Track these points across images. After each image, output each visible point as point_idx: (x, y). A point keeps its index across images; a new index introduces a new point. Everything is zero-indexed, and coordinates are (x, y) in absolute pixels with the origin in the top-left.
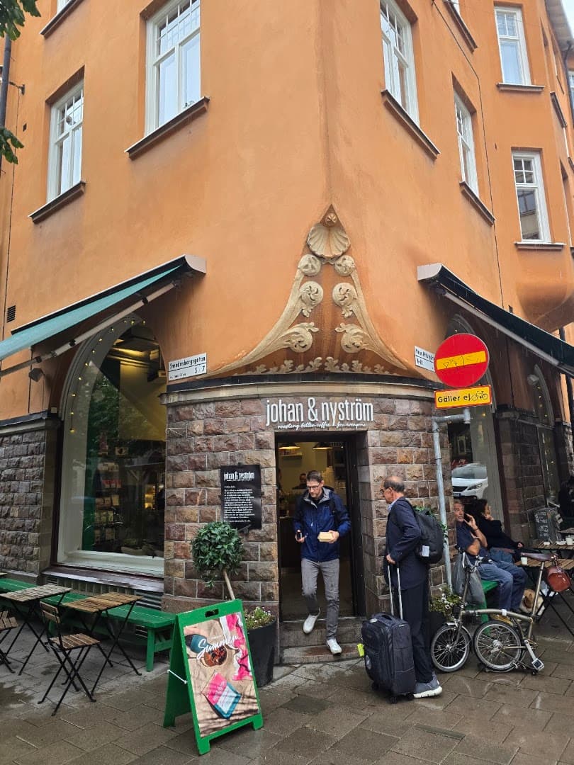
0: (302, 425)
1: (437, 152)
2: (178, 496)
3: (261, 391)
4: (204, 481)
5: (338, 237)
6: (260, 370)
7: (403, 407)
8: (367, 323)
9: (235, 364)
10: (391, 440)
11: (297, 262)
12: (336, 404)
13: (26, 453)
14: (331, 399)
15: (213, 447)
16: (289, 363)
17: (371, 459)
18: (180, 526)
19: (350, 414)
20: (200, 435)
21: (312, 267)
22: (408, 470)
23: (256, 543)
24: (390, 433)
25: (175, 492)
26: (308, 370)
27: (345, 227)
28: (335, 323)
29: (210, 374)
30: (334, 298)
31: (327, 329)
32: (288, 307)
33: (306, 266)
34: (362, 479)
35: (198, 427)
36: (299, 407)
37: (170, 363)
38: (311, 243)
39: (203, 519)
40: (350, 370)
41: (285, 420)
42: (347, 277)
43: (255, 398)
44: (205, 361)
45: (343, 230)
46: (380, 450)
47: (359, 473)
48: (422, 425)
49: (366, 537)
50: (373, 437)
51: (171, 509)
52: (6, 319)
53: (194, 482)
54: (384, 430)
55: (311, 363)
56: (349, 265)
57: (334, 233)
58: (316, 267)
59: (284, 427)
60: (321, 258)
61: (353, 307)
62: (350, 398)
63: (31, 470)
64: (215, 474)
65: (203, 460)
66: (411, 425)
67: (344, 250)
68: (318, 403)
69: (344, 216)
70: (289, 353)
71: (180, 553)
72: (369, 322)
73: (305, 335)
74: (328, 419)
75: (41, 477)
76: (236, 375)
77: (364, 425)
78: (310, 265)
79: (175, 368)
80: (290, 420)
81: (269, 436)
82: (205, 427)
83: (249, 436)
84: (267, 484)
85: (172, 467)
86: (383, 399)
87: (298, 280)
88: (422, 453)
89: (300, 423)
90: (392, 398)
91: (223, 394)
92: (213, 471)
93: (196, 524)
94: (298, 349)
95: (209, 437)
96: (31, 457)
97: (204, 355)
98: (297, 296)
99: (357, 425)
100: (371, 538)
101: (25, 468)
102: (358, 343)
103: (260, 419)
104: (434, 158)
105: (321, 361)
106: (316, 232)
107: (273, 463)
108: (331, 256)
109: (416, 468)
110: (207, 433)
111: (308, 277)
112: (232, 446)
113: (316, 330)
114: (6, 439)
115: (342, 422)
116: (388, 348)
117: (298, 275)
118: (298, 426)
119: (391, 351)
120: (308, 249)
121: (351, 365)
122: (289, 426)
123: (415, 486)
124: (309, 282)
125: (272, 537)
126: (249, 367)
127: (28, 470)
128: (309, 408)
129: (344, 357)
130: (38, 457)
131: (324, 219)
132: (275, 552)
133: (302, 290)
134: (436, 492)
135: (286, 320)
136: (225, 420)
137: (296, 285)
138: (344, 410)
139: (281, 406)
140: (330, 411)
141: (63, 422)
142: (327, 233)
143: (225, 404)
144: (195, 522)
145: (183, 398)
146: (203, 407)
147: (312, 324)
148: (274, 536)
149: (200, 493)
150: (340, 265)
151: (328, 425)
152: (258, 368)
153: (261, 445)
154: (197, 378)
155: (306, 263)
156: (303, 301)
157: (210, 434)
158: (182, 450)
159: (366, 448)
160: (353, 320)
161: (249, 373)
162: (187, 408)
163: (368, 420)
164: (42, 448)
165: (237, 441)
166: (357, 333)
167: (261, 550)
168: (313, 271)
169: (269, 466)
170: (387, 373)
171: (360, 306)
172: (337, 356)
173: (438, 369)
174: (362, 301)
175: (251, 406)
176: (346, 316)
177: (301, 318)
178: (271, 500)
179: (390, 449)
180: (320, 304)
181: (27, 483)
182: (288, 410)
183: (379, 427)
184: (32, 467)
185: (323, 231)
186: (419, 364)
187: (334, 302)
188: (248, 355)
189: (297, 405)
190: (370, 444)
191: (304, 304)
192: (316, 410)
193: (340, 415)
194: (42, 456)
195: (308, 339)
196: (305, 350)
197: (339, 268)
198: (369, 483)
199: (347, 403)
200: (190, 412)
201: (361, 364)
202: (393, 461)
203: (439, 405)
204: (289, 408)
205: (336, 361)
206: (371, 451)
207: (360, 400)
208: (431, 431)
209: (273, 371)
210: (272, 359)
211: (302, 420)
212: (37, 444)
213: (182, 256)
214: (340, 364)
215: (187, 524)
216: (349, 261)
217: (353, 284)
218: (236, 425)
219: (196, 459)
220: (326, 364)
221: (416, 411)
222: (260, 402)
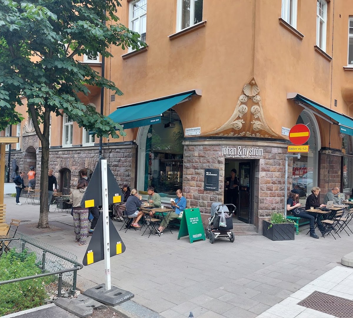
0: (236, 156)
1: (303, 36)
2: (188, 178)
3: (221, 143)
4: (198, 173)
5: (255, 88)
6: (221, 135)
7: (275, 151)
8: (264, 121)
9: (211, 133)
10: (269, 163)
11: (239, 98)
12: (249, 149)
13: (123, 157)
14: (247, 147)
15: (201, 161)
16: (232, 133)
17: (260, 169)
18: (189, 188)
19: (254, 153)
20: (197, 157)
21: (244, 100)
22: (274, 174)
23: (216, 196)
24: (269, 160)
25: (187, 176)
26: (239, 136)
27: (258, 85)
28: (251, 120)
29: (202, 135)
30: (252, 111)
31: (248, 122)
32: (234, 114)
33: (242, 99)
34: (256, 176)
35: (196, 154)
36: (235, 149)
37: (186, 129)
38: (245, 91)
39: (197, 186)
40: (255, 136)
41: (229, 154)
42: (257, 104)
43: (219, 145)
44: (200, 130)
45: (257, 86)
46: (264, 166)
47: (255, 174)
48: (282, 158)
49: (256, 197)
50: (262, 162)
51: (185, 182)
52: (110, 100)
53: (194, 173)
54: (266, 159)
55: (240, 134)
56: (258, 99)
57: (253, 87)
58: (245, 100)
59: (229, 156)
60: (248, 96)
61: (259, 115)
62: (254, 147)
63: (126, 163)
64: (202, 171)
65: (198, 166)
66: (277, 158)
67: (257, 94)
68: (242, 148)
69: (258, 81)
70: (233, 130)
71: (188, 197)
72: (264, 120)
73: (239, 124)
74: (245, 154)
75: (130, 166)
76: (211, 136)
77: (259, 157)
78: (243, 99)
79: (188, 131)
80: (231, 154)
81: (223, 159)
82: (199, 154)
83: (215, 159)
84: (221, 176)
85: (186, 167)
86: (267, 148)
87: (238, 104)
88: (281, 168)
89: (235, 155)
90: (271, 147)
91: (206, 143)
92: (201, 170)
93: (195, 188)
94: (236, 129)
95: (200, 158)
96: (125, 158)
97: (200, 128)
98: (238, 110)
99: (256, 157)
100: (258, 197)
101: (123, 162)
102: (259, 128)
103: (220, 153)
104: (301, 39)
105: (244, 133)
106: (246, 87)
107: (224, 169)
108: (251, 96)
109: (277, 174)
110: (199, 157)
111: (242, 103)
112: (209, 162)
113: (244, 122)
114: (113, 150)
115: (251, 156)
116: (270, 129)
117: (239, 102)
118: (234, 157)
119: (272, 130)
120: (243, 93)
121: (256, 135)
122: (231, 156)
123: (276, 180)
124: (243, 105)
125: (222, 194)
126: (217, 134)
127: (124, 163)
128: (238, 150)
129: (253, 132)
130: (129, 159)
131: (250, 82)
132: (223, 199)
133: (240, 108)
134: (284, 183)
135: (233, 119)
136: (207, 152)
137: (237, 106)
138: (252, 151)
139: (228, 148)
140: (246, 151)
141: (138, 146)
142: (251, 87)
143: (207, 147)
144: (195, 187)
145: (191, 143)
146: (198, 147)
147: (243, 120)
148: (223, 194)
149: (196, 177)
150: (254, 99)
151: (245, 157)
152: (220, 134)
153: (219, 162)
154: (197, 136)
155: (242, 98)
156: (240, 112)
157: (201, 157)
158: (189, 161)
159: (259, 166)
160: (258, 119)
161: (217, 136)
162: (192, 147)
163: (261, 155)
164: (130, 155)
165: (211, 160)
166: (259, 124)
167: (218, 198)
168: (244, 101)
169: (222, 170)
170: (270, 137)
171: (261, 114)
172: (251, 132)
173: (290, 137)
174: (262, 112)
175: (217, 148)
176: (255, 118)
177: (239, 118)
178: (222, 181)
179: (268, 166)
180: (246, 113)
181: (124, 168)
182: (230, 150)
183: (265, 158)
184: (126, 162)
185: (250, 86)
186: (283, 134)
187: (251, 113)
188: (217, 130)
189: (234, 149)
190: (260, 164)
191: (240, 113)
192: (241, 151)
193: (250, 153)
194: (131, 159)
195: (241, 125)
196: (239, 129)
197: (254, 100)
198: (259, 178)
199: (253, 149)
200: (193, 148)
201: (260, 135)
202: (269, 171)
203: (289, 151)
204: (231, 149)
205: (250, 133)
206: (261, 167)
207: (258, 148)
208: (285, 160)
209: (226, 135)
210: (226, 131)
211: (236, 154)
212: (128, 154)
213: (194, 90)
214: (251, 134)
215: (191, 187)
216: (258, 98)
217: (259, 106)
218: (210, 155)
219: (195, 165)
220: (246, 134)
221: (280, 152)
222: (220, 147)
